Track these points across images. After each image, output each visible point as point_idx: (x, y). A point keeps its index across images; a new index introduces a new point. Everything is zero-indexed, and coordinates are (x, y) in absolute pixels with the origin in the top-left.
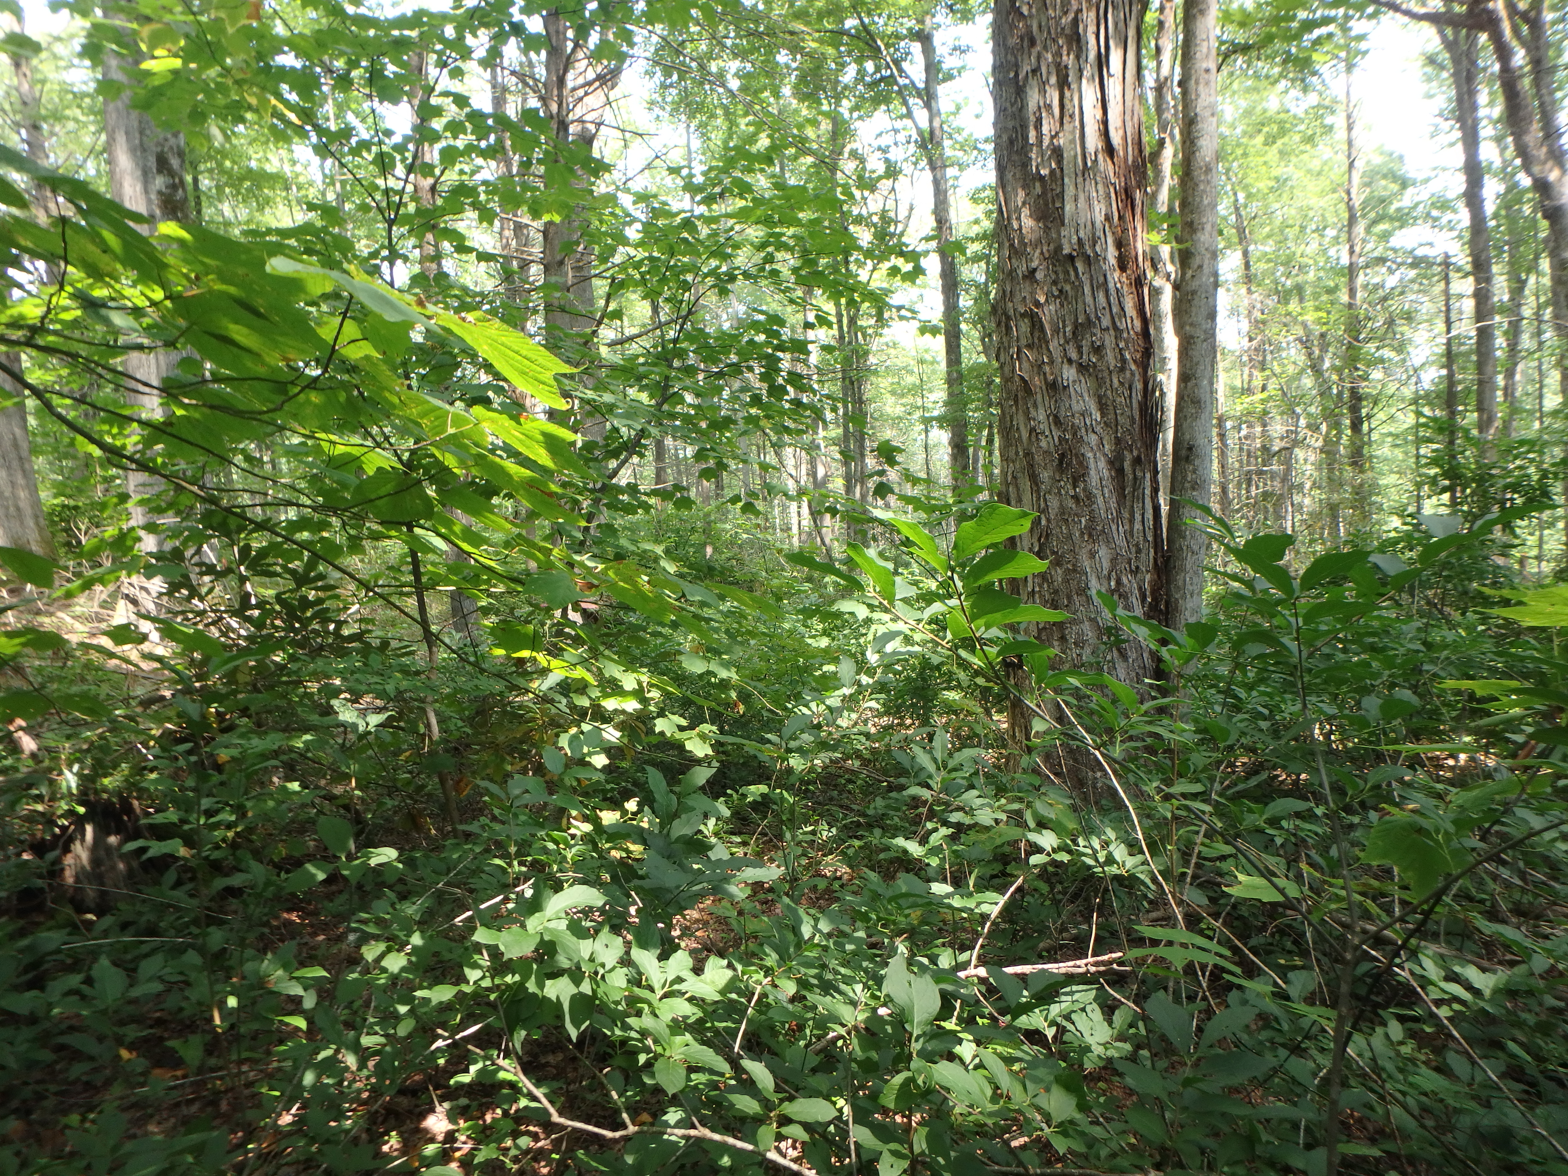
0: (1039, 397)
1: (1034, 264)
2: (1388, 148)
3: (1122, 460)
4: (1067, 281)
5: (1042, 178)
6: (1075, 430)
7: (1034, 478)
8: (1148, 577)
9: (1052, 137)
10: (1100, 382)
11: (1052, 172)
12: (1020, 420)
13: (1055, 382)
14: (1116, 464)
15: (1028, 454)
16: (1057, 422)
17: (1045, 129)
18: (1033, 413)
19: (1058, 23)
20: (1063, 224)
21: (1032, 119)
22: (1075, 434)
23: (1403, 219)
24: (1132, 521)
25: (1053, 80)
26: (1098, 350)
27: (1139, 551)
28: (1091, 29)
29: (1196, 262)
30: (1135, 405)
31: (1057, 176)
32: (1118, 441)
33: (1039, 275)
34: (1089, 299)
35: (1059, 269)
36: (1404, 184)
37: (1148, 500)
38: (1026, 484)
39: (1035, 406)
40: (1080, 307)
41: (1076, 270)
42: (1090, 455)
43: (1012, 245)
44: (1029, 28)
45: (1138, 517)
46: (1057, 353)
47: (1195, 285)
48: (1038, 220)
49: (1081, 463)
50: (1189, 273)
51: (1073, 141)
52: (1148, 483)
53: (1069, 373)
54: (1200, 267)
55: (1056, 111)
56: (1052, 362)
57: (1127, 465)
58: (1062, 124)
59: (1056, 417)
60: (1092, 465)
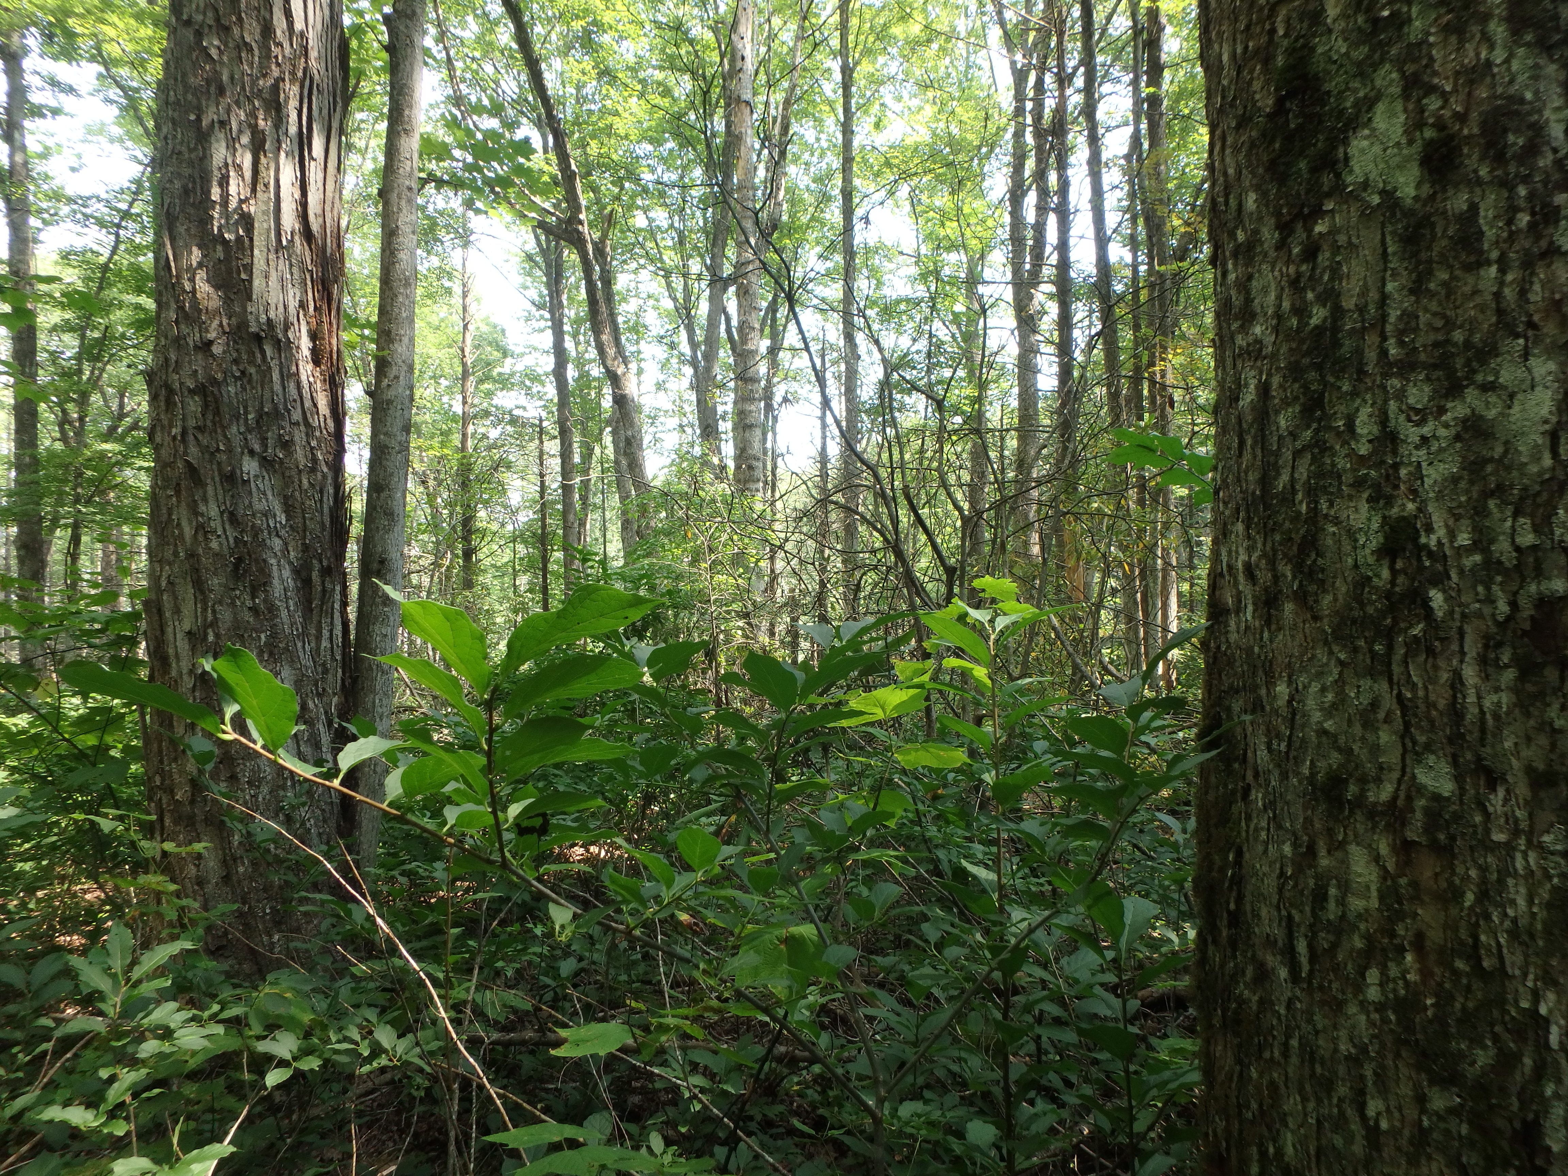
0: (210, 490)
1: (212, 335)
2: (494, 320)
3: (310, 570)
4: (252, 362)
5: (225, 242)
6: (256, 532)
7: (199, 585)
8: (335, 700)
9: (241, 201)
10: (287, 481)
11: (239, 239)
12: (182, 514)
13: (233, 473)
14: (302, 574)
15: (192, 555)
16: (233, 519)
17: (233, 189)
18: (202, 508)
19: (254, 83)
20: (250, 299)
21: (216, 175)
22: (256, 536)
23: (504, 382)
24: (319, 638)
25: (245, 139)
26: (287, 445)
27: (326, 671)
28: (293, 104)
29: (393, 372)
30: (326, 510)
31: (244, 245)
32: (306, 548)
33: (217, 349)
34: (277, 387)
35: (243, 348)
36: (505, 353)
37: (337, 615)
38: (188, 592)
39: (205, 500)
40: (267, 395)
41: (263, 353)
42: (273, 561)
43: (182, 308)
44: (217, 74)
45: (326, 633)
46: (237, 441)
47: (391, 394)
48: (217, 287)
49: (262, 571)
50: (385, 382)
51: (266, 213)
52: (338, 597)
53: (250, 466)
54: (397, 377)
55: (248, 174)
56: (230, 451)
57: (315, 575)
58: (254, 190)
59: (232, 514)
60: (275, 574)
